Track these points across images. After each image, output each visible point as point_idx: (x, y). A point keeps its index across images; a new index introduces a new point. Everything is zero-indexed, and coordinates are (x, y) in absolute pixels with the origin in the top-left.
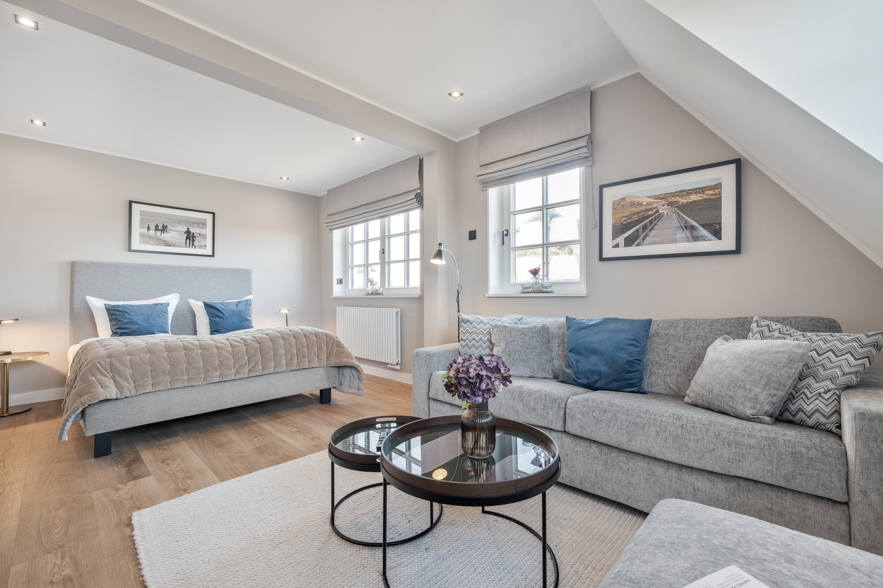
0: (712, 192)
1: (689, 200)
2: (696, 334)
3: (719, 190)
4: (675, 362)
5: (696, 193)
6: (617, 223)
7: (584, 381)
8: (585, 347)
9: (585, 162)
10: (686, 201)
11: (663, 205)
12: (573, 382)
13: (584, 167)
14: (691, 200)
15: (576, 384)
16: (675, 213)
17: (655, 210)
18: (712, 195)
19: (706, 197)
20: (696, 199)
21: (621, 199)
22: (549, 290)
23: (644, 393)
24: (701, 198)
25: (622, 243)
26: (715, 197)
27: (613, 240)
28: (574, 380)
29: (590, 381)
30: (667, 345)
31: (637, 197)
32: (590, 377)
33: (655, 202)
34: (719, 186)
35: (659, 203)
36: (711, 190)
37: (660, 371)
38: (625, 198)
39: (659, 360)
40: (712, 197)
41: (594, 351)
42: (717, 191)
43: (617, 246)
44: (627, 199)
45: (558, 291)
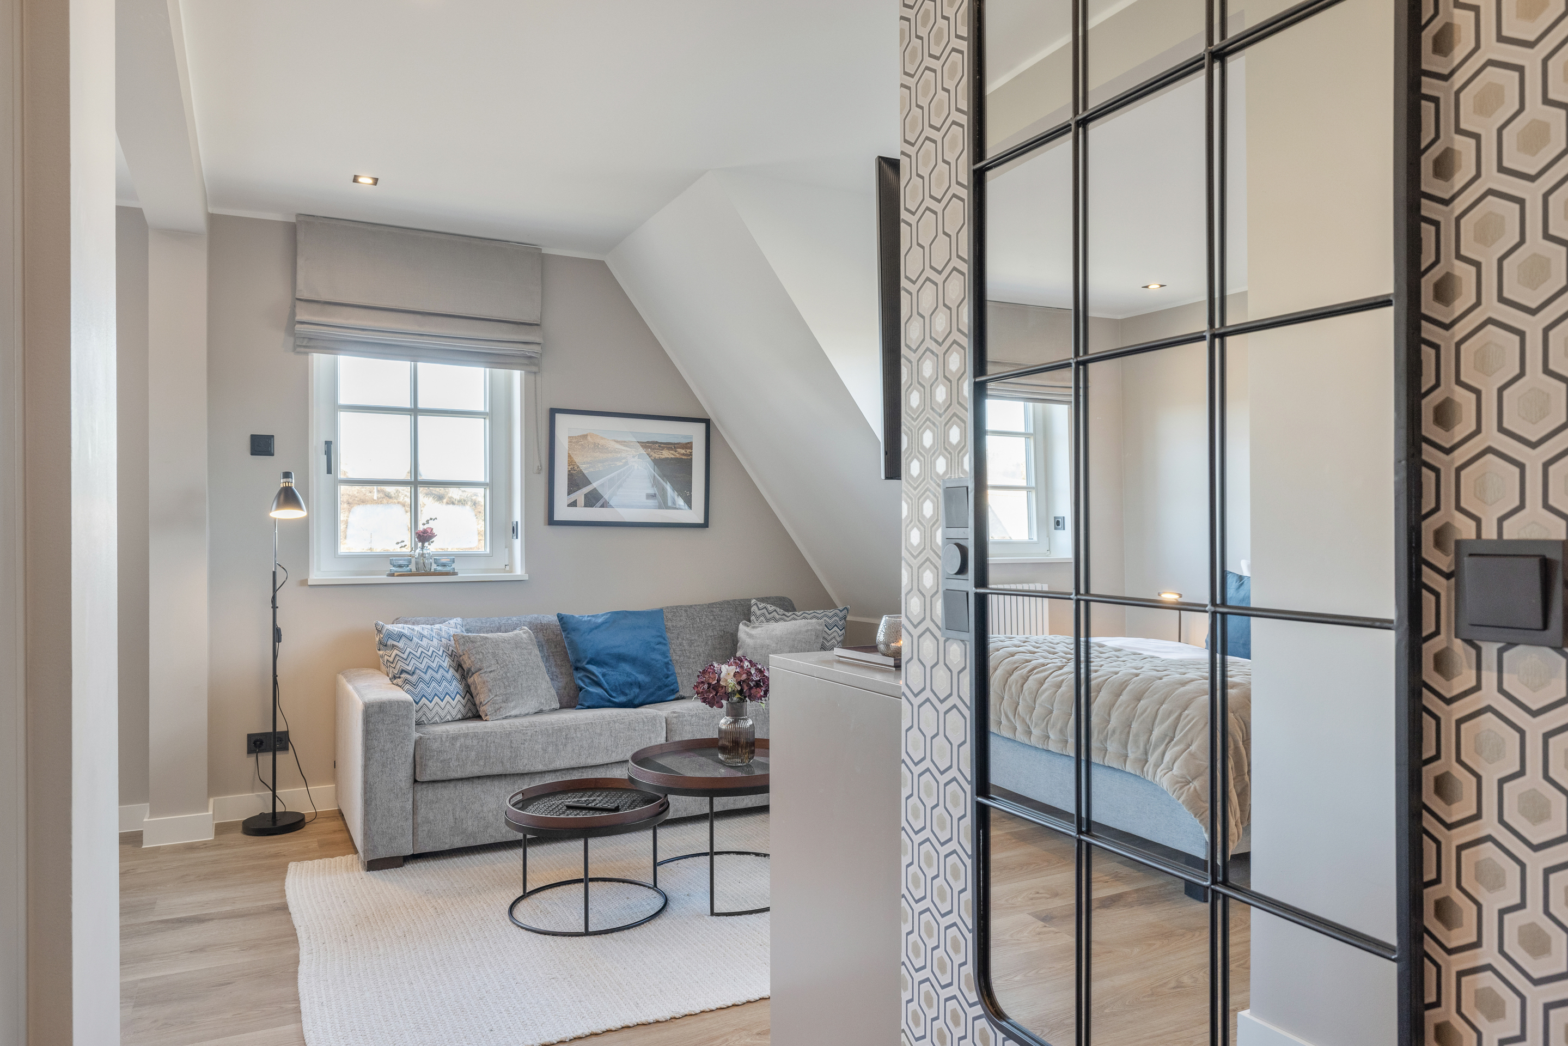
0: (683, 451)
1: (661, 456)
2: (703, 623)
3: (690, 451)
4: (694, 658)
5: (669, 449)
6: (575, 470)
7: (622, 699)
8: (609, 654)
9: (527, 365)
10: (658, 456)
11: (634, 457)
12: (608, 704)
13: (523, 372)
14: (663, 457)
15: (611, 705)
16: (646, 469)
17: (624, 461)
18: (683, 454)
19: (678, 456)
20: (668, 456)
21: (580, 436)
22: (447, 569)
23: (683, 698)
24: (673, 456)
25: (581, 501)
26: (686, 457)
27: (569, 494)
28: (610, 701)
29: (629, 697)
30: (680, 639)
31: (602, 438)
32: (627, 691)
33: (624, 450)
34: (688, 446)
35: (629, 453)
36: (683, 449)
37: (683, 671)
38: (587, 435)
39: (678, 658)
40: (683, 457)
41: (621, 658)
42: (688, 451)
43: (574, 504)
44: (589, 438)
45: (465, 573)
